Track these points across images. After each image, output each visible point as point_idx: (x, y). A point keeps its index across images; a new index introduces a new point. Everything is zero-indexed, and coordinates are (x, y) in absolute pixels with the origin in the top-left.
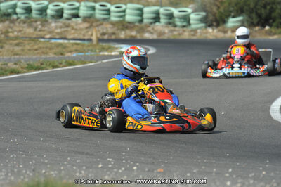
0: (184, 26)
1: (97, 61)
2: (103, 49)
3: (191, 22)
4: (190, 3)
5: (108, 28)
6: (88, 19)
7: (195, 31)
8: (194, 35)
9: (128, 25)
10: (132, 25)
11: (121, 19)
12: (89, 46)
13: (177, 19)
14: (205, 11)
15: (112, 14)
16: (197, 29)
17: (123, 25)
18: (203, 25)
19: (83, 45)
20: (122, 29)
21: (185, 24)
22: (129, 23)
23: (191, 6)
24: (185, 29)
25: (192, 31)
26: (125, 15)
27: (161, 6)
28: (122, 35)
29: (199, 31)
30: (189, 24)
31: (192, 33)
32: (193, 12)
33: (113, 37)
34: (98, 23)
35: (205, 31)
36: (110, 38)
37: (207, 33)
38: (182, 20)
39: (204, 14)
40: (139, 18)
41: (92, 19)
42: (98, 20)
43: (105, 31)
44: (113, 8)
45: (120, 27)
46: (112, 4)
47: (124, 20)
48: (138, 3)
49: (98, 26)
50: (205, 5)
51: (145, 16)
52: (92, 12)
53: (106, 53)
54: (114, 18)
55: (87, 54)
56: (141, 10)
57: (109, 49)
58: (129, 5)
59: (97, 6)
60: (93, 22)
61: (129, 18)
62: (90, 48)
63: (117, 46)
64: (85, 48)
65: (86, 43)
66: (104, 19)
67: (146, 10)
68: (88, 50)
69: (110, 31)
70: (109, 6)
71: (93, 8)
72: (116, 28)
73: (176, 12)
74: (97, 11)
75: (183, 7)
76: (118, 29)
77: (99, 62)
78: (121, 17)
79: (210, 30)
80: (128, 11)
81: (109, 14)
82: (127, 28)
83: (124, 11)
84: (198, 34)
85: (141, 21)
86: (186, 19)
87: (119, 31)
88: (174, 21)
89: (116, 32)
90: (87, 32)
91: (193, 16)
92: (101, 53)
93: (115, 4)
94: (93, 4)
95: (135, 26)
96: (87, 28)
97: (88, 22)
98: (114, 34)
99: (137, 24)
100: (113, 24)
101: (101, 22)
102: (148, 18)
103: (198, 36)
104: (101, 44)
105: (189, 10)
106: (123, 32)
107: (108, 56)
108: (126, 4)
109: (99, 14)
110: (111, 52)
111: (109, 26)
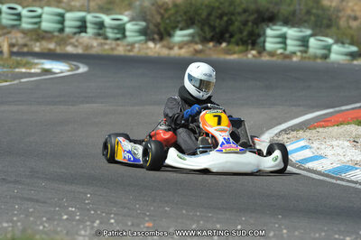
0: (118, 39)
1: (14, 80)
2: (18, 65)
3: (128, 33)
4: (126, 10)
5: (18, 38)
7: (132, 45)
8: (129, 51)
9: (45, 35)
10: (50, 35)
11: (36, 26)
13: (108, 30)
14: (145, 20)
15: (24, 20)
16: (135, 43)
17: (38, 35)
18: (142, 38)
20: (37, 40)
21: (119, 36)
22: (46, 32)
23: (127, 13)
24: (119, 42)
25: (128, 45)
26: (40, 22)
27: (89, 12)
28: (37, 48)
29: (137, 45)
30: (124, 36)
31: (129, 48)
32: (130, 21)
33: (25, 50)
34: (5, 31)
35: (145, 46)
36: (21, 50)
37: (148, 48)
38: (116, 31)
39: (144, 24)
40: (59, 26)
42: (4, 27)
43: (14, 41)
44: (24, 12)
45: (34, 37)
46: (24, 7)
47: (39, 28)
48: (58, 7)
49: (4, 34)
50: (145, 12)
51: (67, 23)
53: (24, 70)
54: (25, 25)
56: (62, 16)
57: (27, 65)
58: (47, 9)
59: (4, 8)
61: (45, 25)
62: (1, 63)
63: (36, 61)
66: (13, 26)
67: (68, 15)
69: (21, 41)
70: (19, 8)
72: (28, 39)
73: (107, 20)
74: (3, 15)
75: (116, 14)
76: (31, 40)
77: (15, 82)
78: (35, 23)
79: (151, 45)
80: (44, 16)
81: (20, 20)
82: (43, 38)
83: (40, 16)
84: (136, 50)
85: (62, 30)
86: (121, 30)
87: (32, 43)
88: (105, 32)
89: (29, 43)
91: (129, 26)
92: (17, 70)
93: (28, 6)
95: (54, 36)
98: (25, 45)
99: (56, 34)
100: (25, 32)
101: (9, 29)
102: (71, 27)
103: (135, 52)
104: (14, 58)
105: (125, 19)
106: (38, 44)
107: (25, 73)
108: (42, 8)
109: (6, 19)
110: (30, 69)
111: (19, 35)
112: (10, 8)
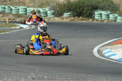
0: (45, 16)
1: (10, 31)
2: (12, 26)
3: (48, 14)
4: (47, 7)
5: (11, 17)
6: (2, 13)
7: (50, 18)
8: (49, 20)
9: (20, 16)
10: (22, 16)
11: (17, 13)
12: (5, 24)
14: (54, 10)
15: (13, 11)
16: (51, 17)
17: (18, 16)
18: (53, 16)
19: (3, 24)
20: (18, 17)
22: (21, 15)
23: (48, 8)
24: (45, 17)
25: (48, 18)
26: (19, 11)
27: (35, 8)
28: (18, 20)
29: (51, 18)
30: (47, 16)
31: (49, 19)
32: (49, 10)
33: (14, 21)
34: (7, 15)
35: (54, 19)
36: (12, 21)
37: (55, 19)
38: (44, 14)
39: (54, 11)
40: (25, 13)
41: (4, 13)
42: (7, 13)
43: (10, 18)
44: (13, 8)
45: (17, 16)
46: (13, 7)
47: (18, 13)
48: (24, 6)
49: (7, 16)
50: (54, 7)
51: (28, 12)
52: (4, 10)
53: (14, 28)
54: (14, 12)
55: (5, 28)
56: (26, 9)
57: (14, 26)
58: (21, 7)
59: (6, 7)
60: (4, 14)
61: (20, 12)
62: (6, 25)
63: (18, 24)
64: (3, 25)
65: (3, 23)
66: (10, 13)
67: (28, 9)
68: (5, 26)
69: (12, 18)
70: (12, 7)
71: (5, 8)
72: (15, 17)
73: (41, 10)
74: (6, 9)
75: (44, 8)
76: (16, 17)
77: (11, 32)
78: (17, 12)
79: (56, 18)
80: (20, 9)
81: (12, 11)
82: (20, 17)
83: (18, 9)
84: (51, 20)
85: (26, 14)
86: (46, 13)
87: (16, 18)
88: (41, 14)
90: (2, 18)
91: (49, 12)
92: (11, 28)
93: (14, 6)
94: (4, 6)
95: (23, 16)
96: (2, 17)
97: (2, 14)
98: (14, 19)
99: (24, 15)
100: (14, 15)
101: (8, 14)
104: (10, 24)
105: (47, 9)
106: (18, 19)
107: (14, 29)
108: (19, 7)
109: (7, 11)
110: (16, 27)
111: (12, 16)
112: (8, 7)
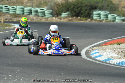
0: (42, 16)
2: (6, 26)
3: (46, 14)
5: (8, 17)
7: (47, 18)
10: (19, 16)
13: (39, 13)
14: (52, 10)
15: (10, 10)
16: (48, 17)
17: (15, 16)
18: (51, 16)
20: (15, 17)
21: (43, 15)
22: (18, 14)
23: (46, 7)
24: (43, 17)
25: (46, 18)
26: (16, 11)
27: (33, 7)
29: (49, 18)
30: (45, 15)
31: (46, 19)
32: (46, 10)
33: (11, 21)
34: (4, 14)
35: (52, 19)
36: (9, 21)
38: (42, 14)
39: (52, 11)
40: (23, 12)
41: (1, 12)
42: (4, 13)
43: (7, 18)
44: (10, 8)
45: (14, 16)
46: (10, 6)
47: (16, 13)
48: (22, 6)
49: (3, 16)
50: (52, 7)
51: (25, 11)
54: (11, 12)
56: (23, 9)
58: (18, 7)
59: (3, 6)
60: (1, 14)
61: (18, 12)
62: (0, 25)
66: (7, 13)
67: (25, 9)
69: (9, 18)
70: (9, 7)
71: (2, 8)
72: (12, 17)
73: (39, 10)
74: (3, 9)
75: (42, 8)
77: (4, 32)
78: (14, 12)
79: (54, 18)
80: (17, 9)
81: (9, 10)
82: (17, 17)
83: (16, 9)
84: (49, 20)
85: (23, 14)
86: (44, 13)
87: (13, 18)
88: (38, 14)
91: (46, 12)
93: (12, 6)
94: (1, 6)
95: (20, 16)
98: (11, 19)
99: (21, 15)
100: (11, 15)
101: (5, 14)
102: (26, 13)
103: (49, 21)
104: (5, 24)
105: (45, 9)
106: (15, 19)
108: (16, 6)
109: (4, 10)
110: (10, 27)
111: (9, 16)
